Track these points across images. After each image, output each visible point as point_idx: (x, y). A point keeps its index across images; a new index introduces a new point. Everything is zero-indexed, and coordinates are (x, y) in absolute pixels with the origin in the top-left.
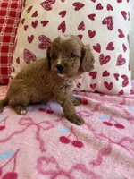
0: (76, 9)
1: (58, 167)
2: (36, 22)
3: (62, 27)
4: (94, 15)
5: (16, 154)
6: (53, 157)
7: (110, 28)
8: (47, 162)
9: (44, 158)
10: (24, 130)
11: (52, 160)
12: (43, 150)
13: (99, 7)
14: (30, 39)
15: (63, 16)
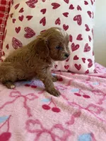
0: (54, 8)
1: (42, 127)
2: (23, 17)
3: (43, 21)
4: (68, 13)
5: (9, 119)
6: (37, 120)
7: (80, 23)
8: (34, 124)
9: (31, 121)
10: (14, 101)
11: (37, 122)
12: (30, 115)
13: (71, 7)
14: (18, 30)
15: (44, 13)
